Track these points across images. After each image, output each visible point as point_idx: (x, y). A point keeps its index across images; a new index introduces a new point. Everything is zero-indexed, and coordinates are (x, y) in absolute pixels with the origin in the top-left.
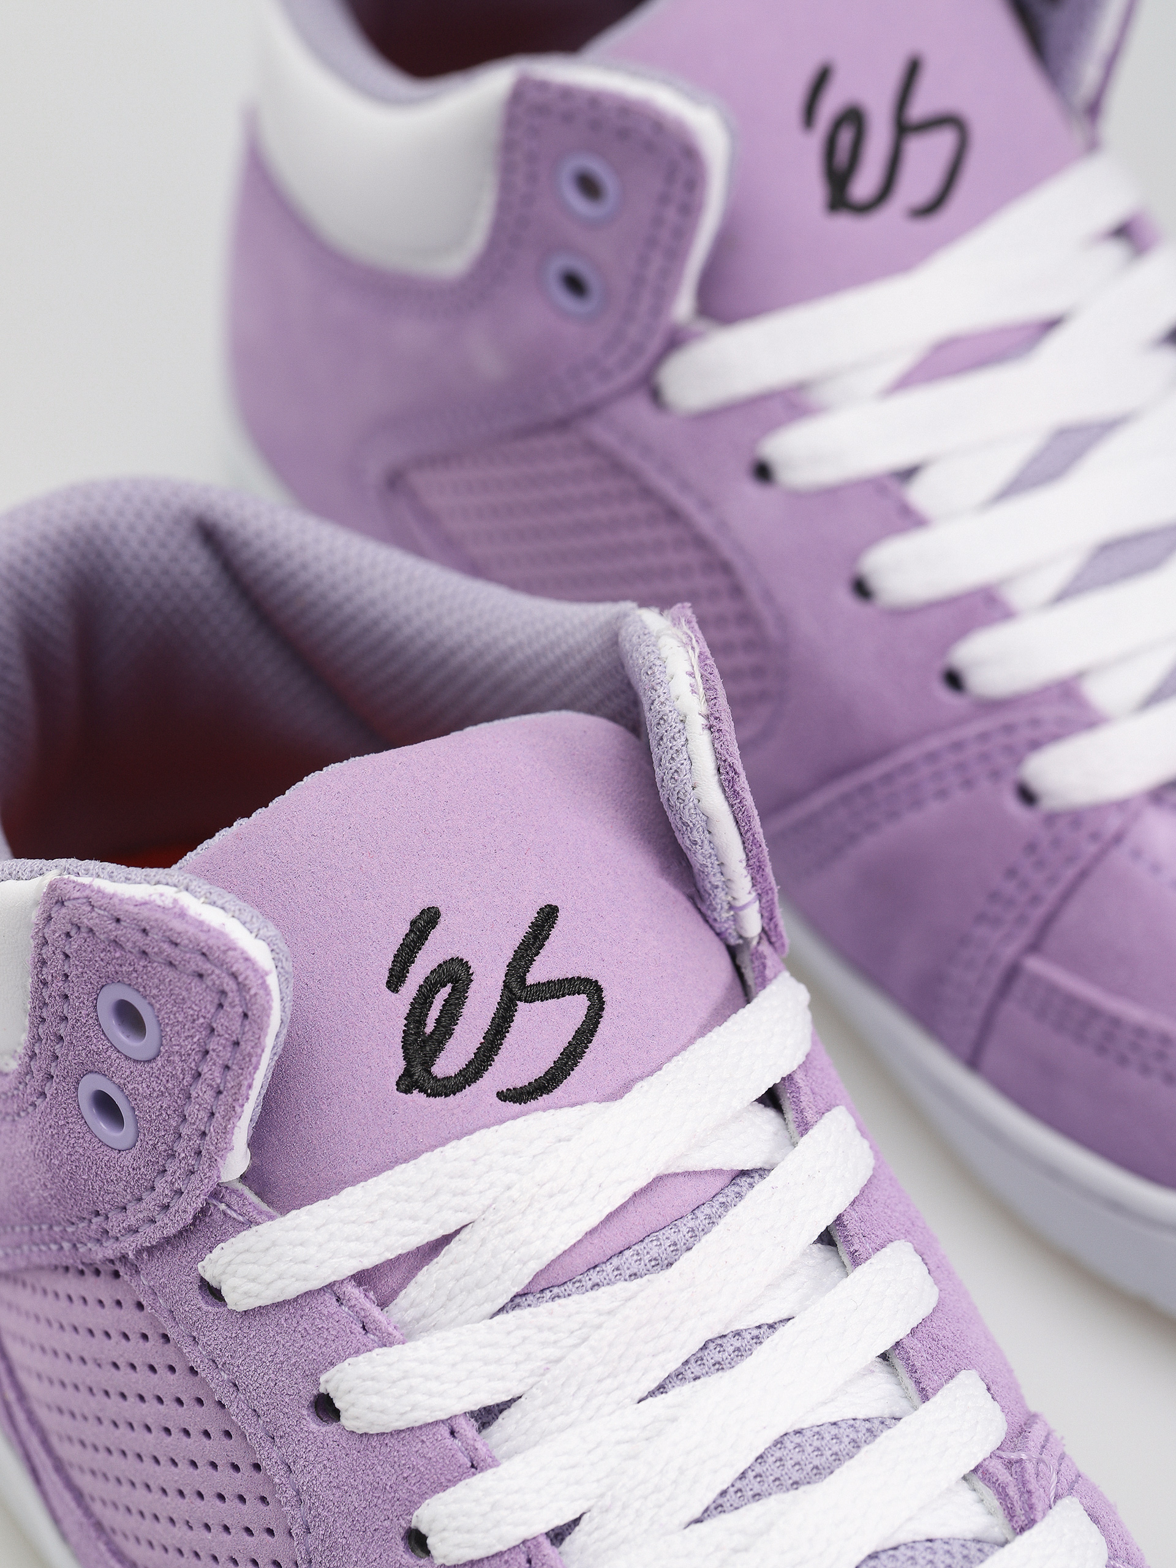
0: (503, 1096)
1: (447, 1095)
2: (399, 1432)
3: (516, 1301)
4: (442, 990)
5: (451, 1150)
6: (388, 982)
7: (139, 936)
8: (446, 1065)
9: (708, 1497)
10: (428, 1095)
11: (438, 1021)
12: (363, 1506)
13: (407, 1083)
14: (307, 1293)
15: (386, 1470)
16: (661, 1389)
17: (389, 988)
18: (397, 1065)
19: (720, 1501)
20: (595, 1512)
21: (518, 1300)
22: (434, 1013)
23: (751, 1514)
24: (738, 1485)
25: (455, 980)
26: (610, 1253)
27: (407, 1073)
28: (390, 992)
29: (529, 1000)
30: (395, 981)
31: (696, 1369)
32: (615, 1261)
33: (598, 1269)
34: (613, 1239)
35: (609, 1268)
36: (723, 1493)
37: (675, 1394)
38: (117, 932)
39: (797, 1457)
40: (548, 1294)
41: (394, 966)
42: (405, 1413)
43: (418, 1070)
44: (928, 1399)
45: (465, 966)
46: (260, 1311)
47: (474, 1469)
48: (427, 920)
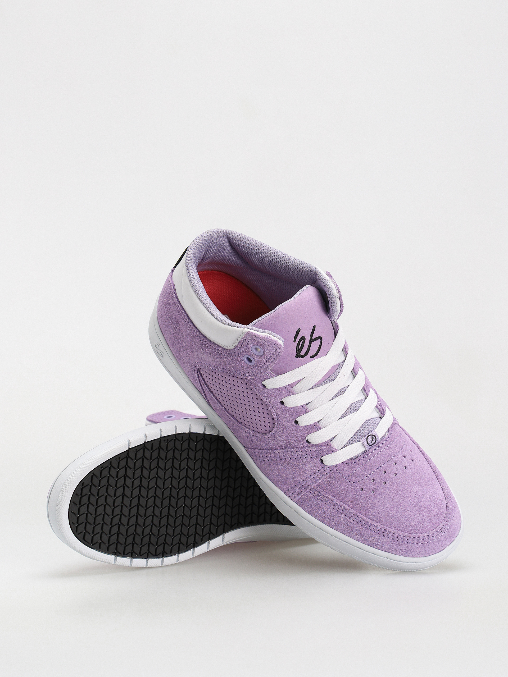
0: (310, 357)
1: (303, 358)
2: (294, 407)
4: (301, 341)
5: (304, 365)
7: (264, 341)
8: (302, 353)
9: (341, 415)
10: (300, 358)
11: (301, 346)
12: (288, 417)
13: (297, 356)
14: (281, 387)
15: (292, 412)
16: (333, 399)
18: (295, 354)
19: (343, 416)
20: (325, 418)
21: (312, 388)
22: (300, 345)
23: (347, 417)
24: (347, 410)
25: (303, 339)
26: (326, 379)
27: (297, 355)
28: (294, 343)
30: (295, 341)
31: (337, 395)
35: (327, 381)
36: (343, 414)
37: (335, 399)
38: (260, 341)
40: (317, 386)
41: (294, 338)
42: (296, 405)
43: (298, 354)
45: (304, 337)
47: (306, 412)
48: (299, 331)
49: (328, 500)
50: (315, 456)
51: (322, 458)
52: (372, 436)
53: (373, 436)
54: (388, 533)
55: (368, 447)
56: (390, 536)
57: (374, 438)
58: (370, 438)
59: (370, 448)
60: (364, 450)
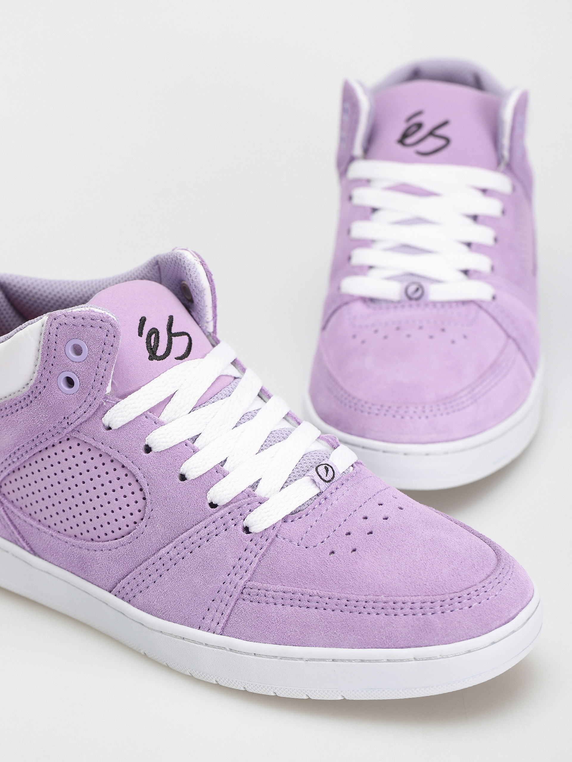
0: (176, 359)
1: (162, 360)
2: (171, 448)
3: (193, 410)
4: (153, 335)
5: (168, 372)
6: (139, 335)
7: (82, 320)
8: (160, 352)
9: (259, 447)
11: (154, 342)
12: (165, 471)
13: (151, 358)
14: (136, 417)
15: (170, 459)
16: (236, 426)
17: (139, 336)
18: (147, 354)
19: (262, 448)
20: (231, 457)
21: (194, 409)
22: (152, 341)
23: (271, 449)
24: (269, 440)
25: (155, 332)
26: (214, 394)
27: (150, 356)
28: (140, 337)
29: (175, 336)
30: (140, 334)
31: (242, 420)
32: (216, 396)
33: (212, 398)
34: (214, 390)
35: (215, 398)
36: (262, 446)
37: (240, 427)
38: (74, 321)
39: (274, 439)
40: (201, 406)
41: (139, 331)
42: (173, 441)
43: (152, 354)
44: (300, 424)
45: (156, 329)
46: (123, 426)
47: (195, 452)
48: (143, 321)
49: (278, 594)
50: (231, 523)
51: (246, 523)
52: (324, 466)
53: (327, 466)
54: (403, 605)
55: (323, 485)
56: (407, 610)
57: (330, 469)
58: (321, 470)
59: (327, 487)
60: (317, 491)
